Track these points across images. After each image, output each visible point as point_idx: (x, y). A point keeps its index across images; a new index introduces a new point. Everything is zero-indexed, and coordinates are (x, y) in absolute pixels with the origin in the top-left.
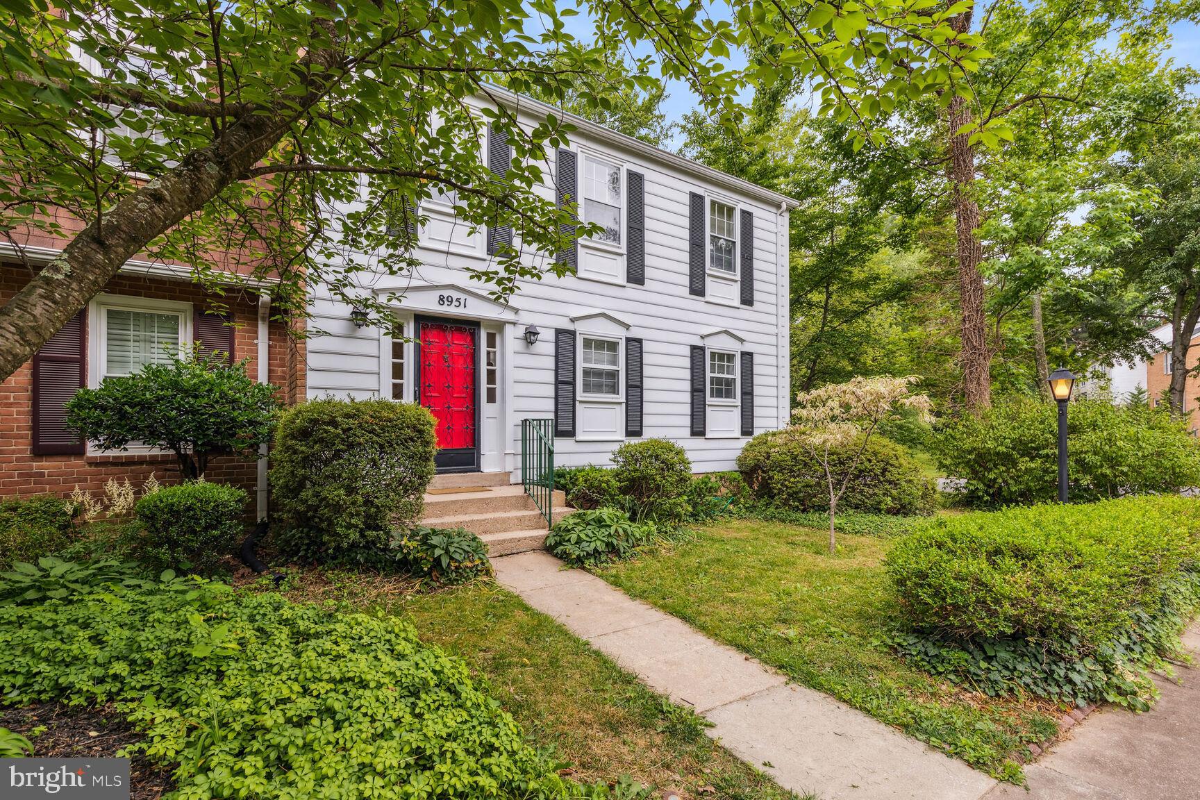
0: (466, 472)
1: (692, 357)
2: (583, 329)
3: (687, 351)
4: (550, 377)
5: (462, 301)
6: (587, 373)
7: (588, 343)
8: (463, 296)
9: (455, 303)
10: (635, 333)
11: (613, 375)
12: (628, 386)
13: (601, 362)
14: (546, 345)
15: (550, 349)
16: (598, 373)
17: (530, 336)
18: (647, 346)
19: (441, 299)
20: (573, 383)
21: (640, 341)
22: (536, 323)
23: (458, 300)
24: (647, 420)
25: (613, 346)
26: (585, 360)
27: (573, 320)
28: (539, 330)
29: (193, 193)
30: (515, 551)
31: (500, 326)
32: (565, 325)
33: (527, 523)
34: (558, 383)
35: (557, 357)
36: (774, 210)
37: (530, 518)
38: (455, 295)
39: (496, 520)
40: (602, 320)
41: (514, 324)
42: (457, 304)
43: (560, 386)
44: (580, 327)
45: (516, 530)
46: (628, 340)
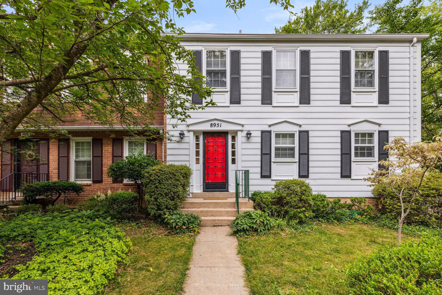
0: (223, 192)
1: (341, 137)
2: (275, 129)
3: (339, 134)
4: (259, 152)
5: (220, 125)
6: (277, 149)
7: (278, 136)
8: (220, 123)
9: (217, 126)
10: (304, 128)
11: (293, 149)
12: (300, 154)
13: (286, 144)
14: (257, 138)
15: (259, 140)
16: (284, 149)
17: (249, 135)
18: (311, 134)
19: (211, 125)
20: (270, 154)
21: (307, 132)
22: (250, 130)
23: (218, 124)
24: (311, 170)
25: (292, 136)
26: (276, 143)
27: (270, 126)
28: (251, 132)
29: (29, 102)
30: (220, 225)
31: (236, 132)
32: (266, 128)
33: (230, 214)
34: (262, 154)
35: (262, 143)
36: (408, 45)
37: (232, 212)
38: (217, 122)
39: (217, 211)
40: (285, 124)
41: (242, 131)
42: (218, 126)
43: (263, 156)
44: (273, 129)
45: (226, 216)
46: (300, 132)
